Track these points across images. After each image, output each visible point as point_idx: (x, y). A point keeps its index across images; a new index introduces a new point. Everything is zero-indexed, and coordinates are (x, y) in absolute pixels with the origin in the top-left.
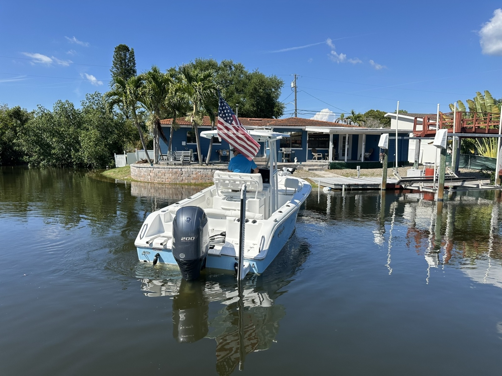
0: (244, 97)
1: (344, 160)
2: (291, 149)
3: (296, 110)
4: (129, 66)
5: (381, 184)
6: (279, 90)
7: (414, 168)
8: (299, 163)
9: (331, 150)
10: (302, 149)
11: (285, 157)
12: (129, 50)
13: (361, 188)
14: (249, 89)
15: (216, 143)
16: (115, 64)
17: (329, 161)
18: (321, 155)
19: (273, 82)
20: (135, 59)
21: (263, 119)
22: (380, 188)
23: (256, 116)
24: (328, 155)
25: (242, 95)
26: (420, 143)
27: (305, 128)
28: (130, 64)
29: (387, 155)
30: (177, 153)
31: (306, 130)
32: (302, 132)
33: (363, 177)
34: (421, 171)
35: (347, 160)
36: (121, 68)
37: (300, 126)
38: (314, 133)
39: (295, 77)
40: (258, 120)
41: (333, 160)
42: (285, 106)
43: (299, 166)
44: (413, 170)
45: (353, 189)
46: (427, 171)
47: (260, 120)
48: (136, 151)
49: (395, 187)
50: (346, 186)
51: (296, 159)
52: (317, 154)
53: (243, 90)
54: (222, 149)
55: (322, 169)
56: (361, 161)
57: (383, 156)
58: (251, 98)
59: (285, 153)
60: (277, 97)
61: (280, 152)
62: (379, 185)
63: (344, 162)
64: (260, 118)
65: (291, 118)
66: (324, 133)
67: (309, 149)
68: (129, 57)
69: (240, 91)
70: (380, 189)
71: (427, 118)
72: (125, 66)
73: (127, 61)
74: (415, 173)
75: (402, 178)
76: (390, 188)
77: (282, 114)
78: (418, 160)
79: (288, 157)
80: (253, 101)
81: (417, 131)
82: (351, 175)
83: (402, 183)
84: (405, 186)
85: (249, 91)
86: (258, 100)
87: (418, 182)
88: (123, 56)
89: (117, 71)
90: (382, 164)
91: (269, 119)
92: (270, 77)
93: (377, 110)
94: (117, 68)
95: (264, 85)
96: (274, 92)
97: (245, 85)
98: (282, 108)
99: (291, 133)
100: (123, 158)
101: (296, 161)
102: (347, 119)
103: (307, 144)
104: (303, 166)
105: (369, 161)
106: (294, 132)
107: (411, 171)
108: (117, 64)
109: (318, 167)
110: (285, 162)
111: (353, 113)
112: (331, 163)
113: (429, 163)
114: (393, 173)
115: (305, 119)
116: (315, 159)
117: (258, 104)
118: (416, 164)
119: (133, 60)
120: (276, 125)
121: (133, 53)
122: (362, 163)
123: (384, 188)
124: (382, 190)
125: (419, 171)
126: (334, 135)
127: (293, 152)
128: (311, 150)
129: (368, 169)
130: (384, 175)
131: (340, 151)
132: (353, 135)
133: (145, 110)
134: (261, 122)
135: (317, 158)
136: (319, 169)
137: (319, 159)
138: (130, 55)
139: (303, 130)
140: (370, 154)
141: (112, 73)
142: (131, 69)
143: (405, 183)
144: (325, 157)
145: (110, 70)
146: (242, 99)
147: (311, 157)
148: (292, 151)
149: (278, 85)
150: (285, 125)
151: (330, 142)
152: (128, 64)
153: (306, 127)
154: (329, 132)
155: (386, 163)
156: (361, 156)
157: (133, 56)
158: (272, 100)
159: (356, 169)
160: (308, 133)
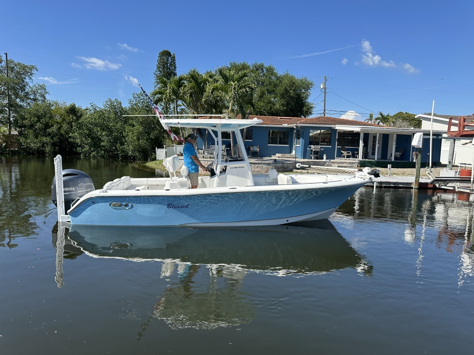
0: (275, 98)
1: (374, 159)
2: (320, 146)
3: (325, 110)
4: (170, 70)
5: (413, 183)
6: (309, 91)
7: (448, 169)
8: (328, 160)
9: (361, 148)
10: (331, 147)
11: (314, 154)
12: (171, 55)
13: (393, 185)
14: (280, 90)
15: (248, 139)
16: (158, 68)
17: (359, 159)
18: (351, 153)
19: (303, 84)
20: (176, 63)
21: (293, 118)
22: (412, 186)
23: (285, 115)
24: (358, 153)
25: (273, 95)
26: (454, 143)
27: (335, 127)
28: (172, 67)
29: (421, 154)
30: (212, 147)
31: (336, 128)
32: (332, 131)
33: (394, 176)
34: (455, 172)
35: (377, 159)
36: (163, 72)
37: (330, 124)
38: (343, 132)
39: (325, 79)
40: (288, 119)
41: (363, 158)
42: (313, 105)
43: (328, 163)
44: (447, 170)
45: (384, 186)
46: (461, 172)
47: (289, 119)
48: (175, 146)
49: (428, 187)
50: (378, 183)
51: (325, 156)
52: (346, 152)
53: (274, 90)
54: (253, 146)
55: (352, 166)
56: (391, 160)
57: (416, 154)
58: (282, 98)
59: (313, 150)
60: (306, 98)
61: (309, 149)
62: (411, 184)
63: (374, 160)
64: (290, 117)
65: (320, 117)
66: (354, 132)
67: (338, 147)
68: (170, 61)
69: (271, 92)
70: (412, 188)
71: (463, 118)
72: (167, 70)
73: (168, 65)
74: (449, 173)
75: (436, 177)
76: (423, 187)
77: (311, 113)
78: (452, 161)
79: (317, 155)
80: (283, 101)
81: (452, 132)
82: (381, 174)
83: (436, 182)
84: (439, 185)
85: (280, 92)
86: (288, 100)
87: (454, 182)
88: (165, 60)
89: (159, 74)
90: (415, 163)
91: (298, 118)
92: (301, 78)
93: (406, 112)
94: (160, 71)
95: (295, 86)
96: (304, 92)
97: (275, 86)
98: (311, 108)
99: (321, 131)
100: (163, 152)
101: (325, 158)
102: (376, 119)
103: (337, 142)
104: (332, 163)
105: (399, 160)
106: (324, 131)
107: (444, 171)
108: (160, 68)
109: (348, 164)
110: (314, 159)
111: (381, 114)
112: (360, 161)
113: (465, 164)
114: (427, 173)
115: (335, 119)
116: (344, 157)
117: (288, 104)
118: (450, 165)
119: (174, 64)
120: (306, 123)
121: (175, 58)
122: (392, 162)
123: (417, 187)
124: (414, 188)
125: (454, 172)
126: (364, 134)
127: (322, 149)
128: (340, 148)
129: (398, 168)
130: (417, 174)
131: (370, 150)
132: (383, 134)
133: (186, 108)
134: (291, 121)
135: (346, 156)
136: (348, 166)
137: (348, 157)
138: (172, 59)
139: (332, 128)
140: (401, 154)
141: (155, 76)
142: (172, 72)
143: (440, 182)
144: (354, 156)
145: (154, 73)
146: (273, 99)
147: (340, 155)
148: (320, 149)
149: (307, 86)
150: (315, 124)
151: (360, 140)
152: (170, 67)
153: (336, 125)
154: (359, 130)
155: (420, 162)
156: (391, 156)
157: (175, 60)
158: (301, 100)
159: (387, 167)
160: (337, 131)
